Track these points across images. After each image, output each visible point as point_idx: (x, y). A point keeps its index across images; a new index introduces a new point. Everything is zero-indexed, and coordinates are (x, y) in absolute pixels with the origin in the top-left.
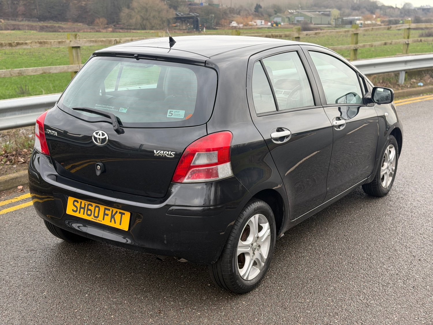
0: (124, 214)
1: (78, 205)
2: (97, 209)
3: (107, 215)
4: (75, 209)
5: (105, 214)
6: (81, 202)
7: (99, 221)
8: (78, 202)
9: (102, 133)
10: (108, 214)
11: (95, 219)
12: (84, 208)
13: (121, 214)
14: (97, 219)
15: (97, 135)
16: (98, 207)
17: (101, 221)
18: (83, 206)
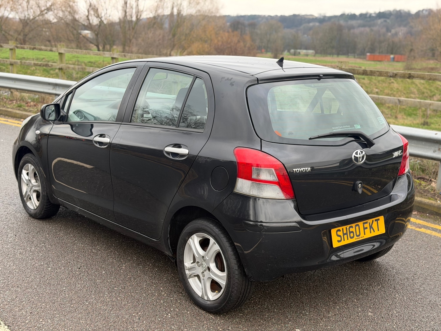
0: (379, 219)
1: (340, 233)
4: (339, 239)
5: (365, 228)
6: (343, 229)
7: (362, 237)
8: (339, 230)
9: (361, 151)
10: (367, 227)
11: (358, 238)
12: (346, 234)
13: (376, 222)
14: (360, 237)
15: (357, 154)
16: (358, 225)
17: (364, 237)
18: (345, 232)
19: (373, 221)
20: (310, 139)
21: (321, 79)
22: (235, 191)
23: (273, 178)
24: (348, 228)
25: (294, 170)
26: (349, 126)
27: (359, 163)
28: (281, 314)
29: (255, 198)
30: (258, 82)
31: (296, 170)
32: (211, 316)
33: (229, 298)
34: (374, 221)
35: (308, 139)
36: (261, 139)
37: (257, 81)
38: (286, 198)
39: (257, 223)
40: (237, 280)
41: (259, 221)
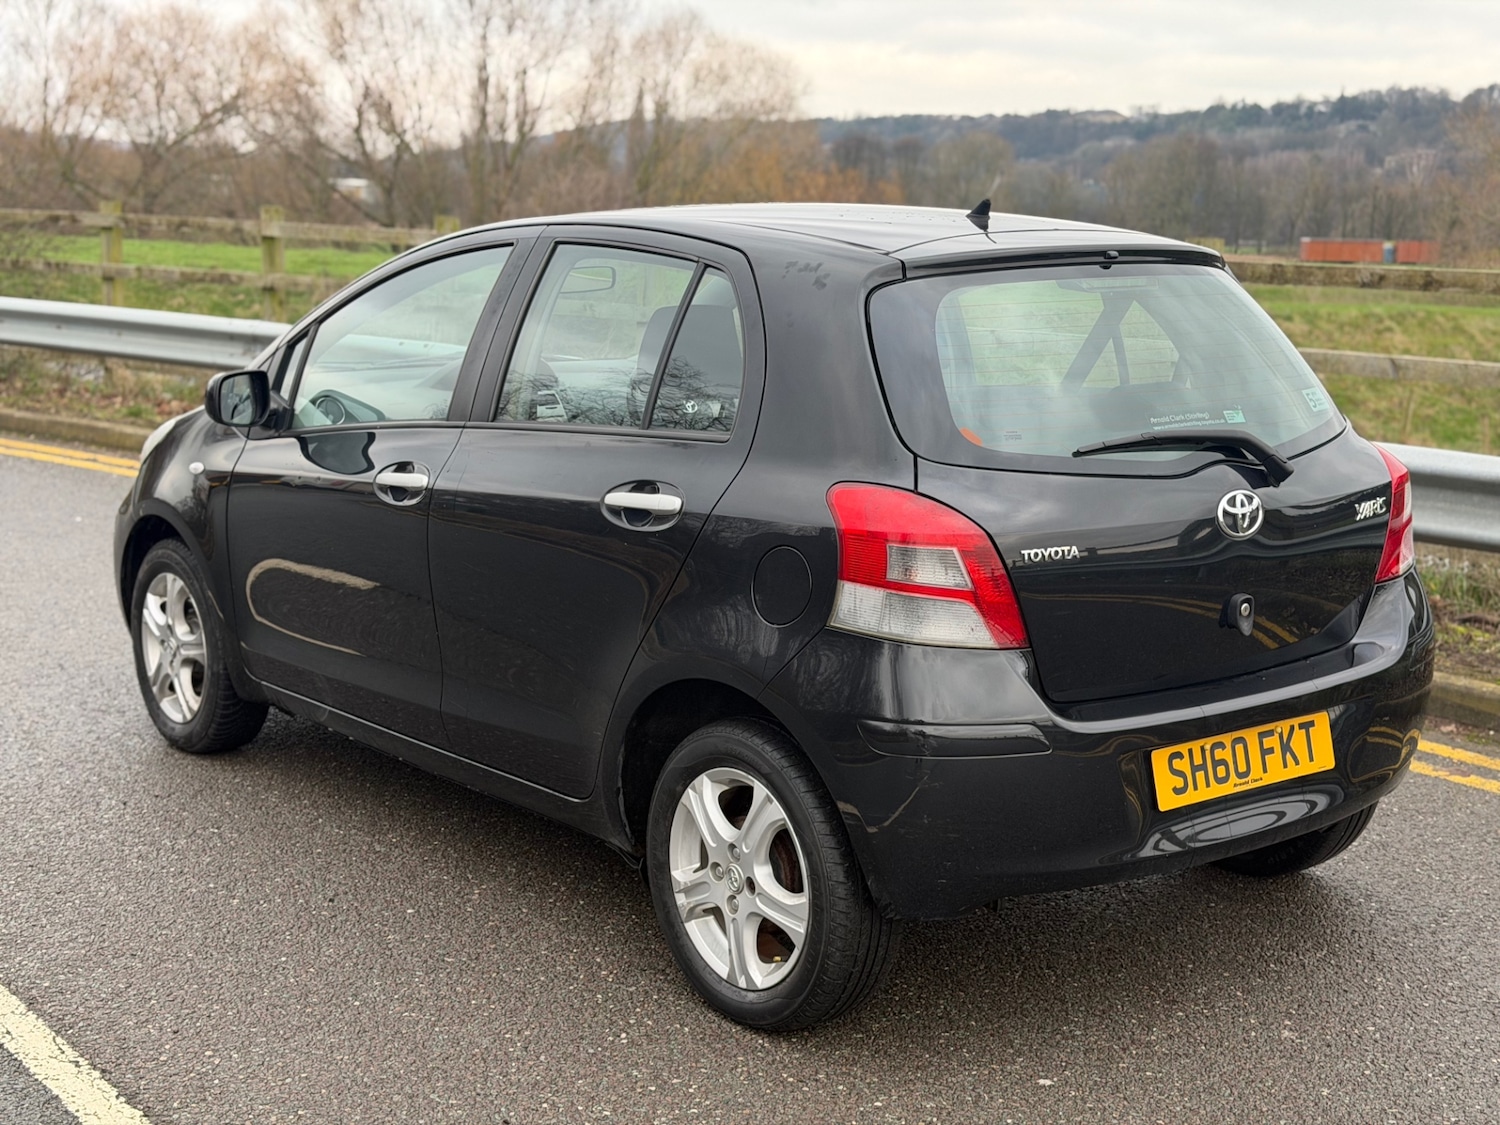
0: (1312, 724)
1: (1182, 765)
2: (1239, 748)
3: (1271, 751)
4: (1179, 782)
5: (1265, 752)
6: (1190, 751)
7: (1256, 781)
8: (1179, 755)
9: (1246, 496)
10: (1272, 748)
11: (1243, 784)
12: (1203, 767)
13: (1304, 731)
14: (1249, 778)
15: (1234, 506)
16: (1241, 740)
17: (1261, 779)
18: (1198, 761)
19: (1292, 728)
20: (1077, 454)
21: (1113, 266)
22: (832, 624)
23: (956, 577)
24: (1208, 747)
25: (1023, 552)
26: (1206, 415)
27: (1241, 534)
28: (992, 1035)
29: (898, 645)
30: (904, 275)
31: (1032, 552)
32: (761, 1041)
33: (818, 978)
34: (1296, 727)
35: (1071, 456)
36: (916, 456)
37: (901, 271)
38: (999, 643)
39: (905, 726)
40: (842, 916)
41: (912, 719)
